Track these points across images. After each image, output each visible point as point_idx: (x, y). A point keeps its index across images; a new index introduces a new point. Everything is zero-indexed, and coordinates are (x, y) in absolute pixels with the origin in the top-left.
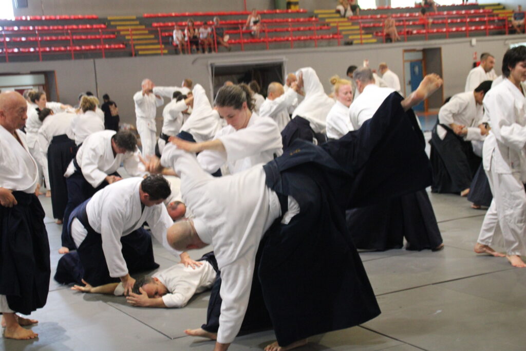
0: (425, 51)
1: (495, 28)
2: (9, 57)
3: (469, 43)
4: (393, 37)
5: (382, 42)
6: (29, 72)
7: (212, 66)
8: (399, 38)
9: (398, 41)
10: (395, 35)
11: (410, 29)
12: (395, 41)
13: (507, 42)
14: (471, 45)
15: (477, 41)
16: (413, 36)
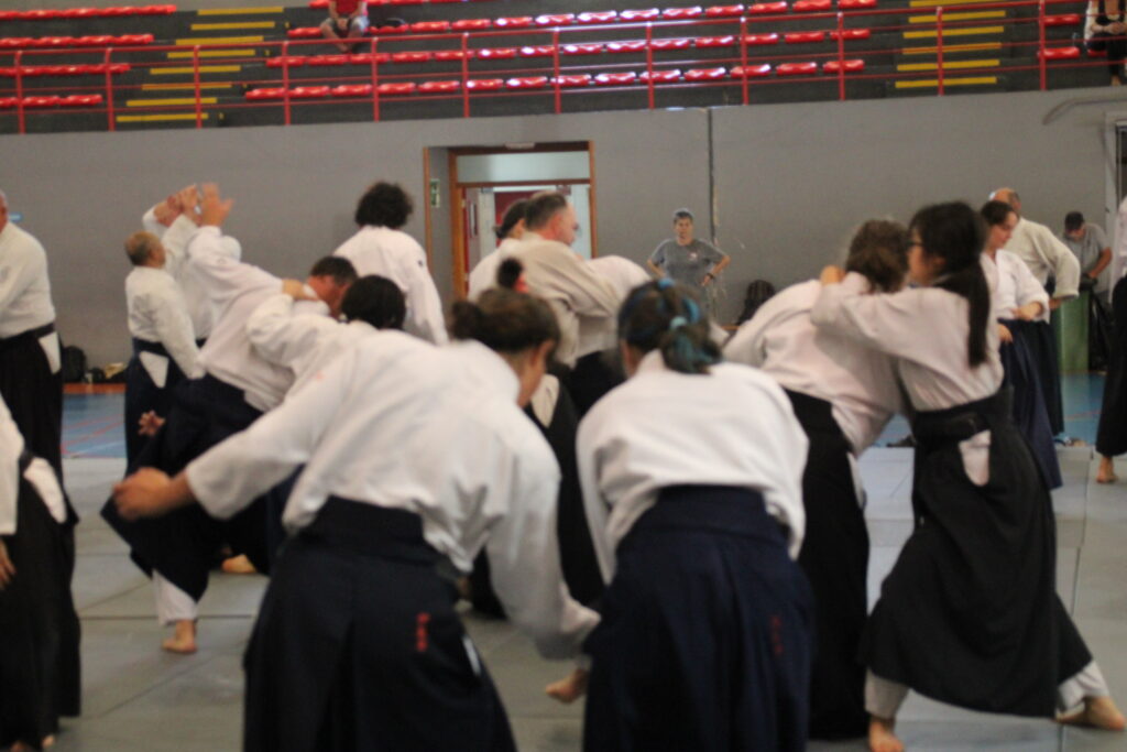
2: (472, 101)
6: (532, 145)
7: (1117, 129)
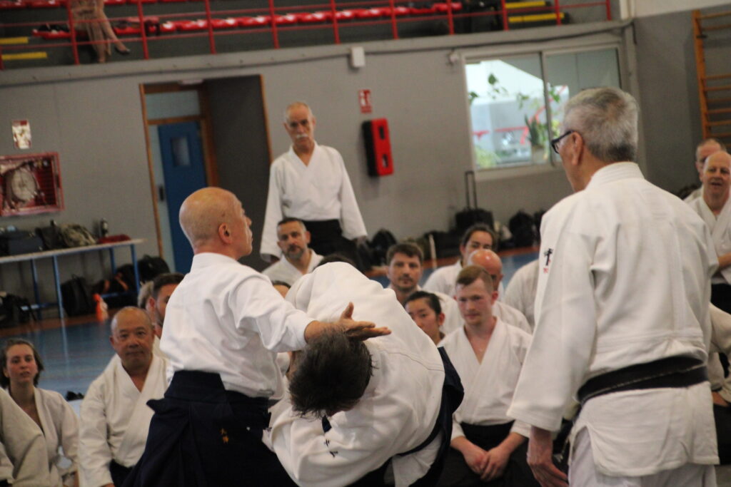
0: (206, 89)
1: (411, 14)
3: (344, 61)
4: (99, 43)
5: (69, 62)
8: (123, 48)
9: (120, 55)
10: (106, 35)
11: (154, 18)
12: (109, 59)
13: (454, 57)
14: (353, 69)
15: (367, 54)
16: (163, 37)
